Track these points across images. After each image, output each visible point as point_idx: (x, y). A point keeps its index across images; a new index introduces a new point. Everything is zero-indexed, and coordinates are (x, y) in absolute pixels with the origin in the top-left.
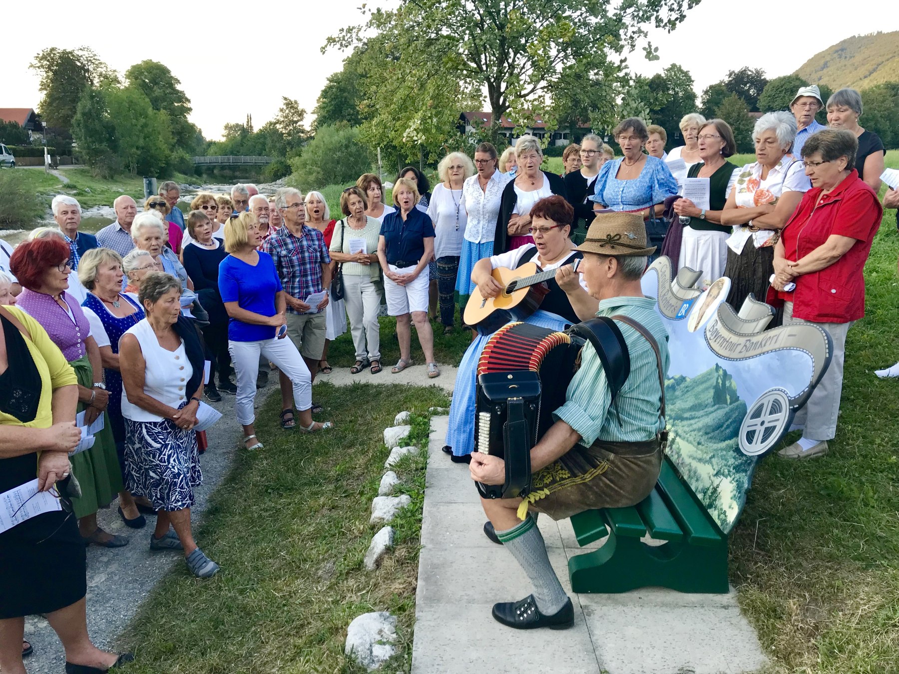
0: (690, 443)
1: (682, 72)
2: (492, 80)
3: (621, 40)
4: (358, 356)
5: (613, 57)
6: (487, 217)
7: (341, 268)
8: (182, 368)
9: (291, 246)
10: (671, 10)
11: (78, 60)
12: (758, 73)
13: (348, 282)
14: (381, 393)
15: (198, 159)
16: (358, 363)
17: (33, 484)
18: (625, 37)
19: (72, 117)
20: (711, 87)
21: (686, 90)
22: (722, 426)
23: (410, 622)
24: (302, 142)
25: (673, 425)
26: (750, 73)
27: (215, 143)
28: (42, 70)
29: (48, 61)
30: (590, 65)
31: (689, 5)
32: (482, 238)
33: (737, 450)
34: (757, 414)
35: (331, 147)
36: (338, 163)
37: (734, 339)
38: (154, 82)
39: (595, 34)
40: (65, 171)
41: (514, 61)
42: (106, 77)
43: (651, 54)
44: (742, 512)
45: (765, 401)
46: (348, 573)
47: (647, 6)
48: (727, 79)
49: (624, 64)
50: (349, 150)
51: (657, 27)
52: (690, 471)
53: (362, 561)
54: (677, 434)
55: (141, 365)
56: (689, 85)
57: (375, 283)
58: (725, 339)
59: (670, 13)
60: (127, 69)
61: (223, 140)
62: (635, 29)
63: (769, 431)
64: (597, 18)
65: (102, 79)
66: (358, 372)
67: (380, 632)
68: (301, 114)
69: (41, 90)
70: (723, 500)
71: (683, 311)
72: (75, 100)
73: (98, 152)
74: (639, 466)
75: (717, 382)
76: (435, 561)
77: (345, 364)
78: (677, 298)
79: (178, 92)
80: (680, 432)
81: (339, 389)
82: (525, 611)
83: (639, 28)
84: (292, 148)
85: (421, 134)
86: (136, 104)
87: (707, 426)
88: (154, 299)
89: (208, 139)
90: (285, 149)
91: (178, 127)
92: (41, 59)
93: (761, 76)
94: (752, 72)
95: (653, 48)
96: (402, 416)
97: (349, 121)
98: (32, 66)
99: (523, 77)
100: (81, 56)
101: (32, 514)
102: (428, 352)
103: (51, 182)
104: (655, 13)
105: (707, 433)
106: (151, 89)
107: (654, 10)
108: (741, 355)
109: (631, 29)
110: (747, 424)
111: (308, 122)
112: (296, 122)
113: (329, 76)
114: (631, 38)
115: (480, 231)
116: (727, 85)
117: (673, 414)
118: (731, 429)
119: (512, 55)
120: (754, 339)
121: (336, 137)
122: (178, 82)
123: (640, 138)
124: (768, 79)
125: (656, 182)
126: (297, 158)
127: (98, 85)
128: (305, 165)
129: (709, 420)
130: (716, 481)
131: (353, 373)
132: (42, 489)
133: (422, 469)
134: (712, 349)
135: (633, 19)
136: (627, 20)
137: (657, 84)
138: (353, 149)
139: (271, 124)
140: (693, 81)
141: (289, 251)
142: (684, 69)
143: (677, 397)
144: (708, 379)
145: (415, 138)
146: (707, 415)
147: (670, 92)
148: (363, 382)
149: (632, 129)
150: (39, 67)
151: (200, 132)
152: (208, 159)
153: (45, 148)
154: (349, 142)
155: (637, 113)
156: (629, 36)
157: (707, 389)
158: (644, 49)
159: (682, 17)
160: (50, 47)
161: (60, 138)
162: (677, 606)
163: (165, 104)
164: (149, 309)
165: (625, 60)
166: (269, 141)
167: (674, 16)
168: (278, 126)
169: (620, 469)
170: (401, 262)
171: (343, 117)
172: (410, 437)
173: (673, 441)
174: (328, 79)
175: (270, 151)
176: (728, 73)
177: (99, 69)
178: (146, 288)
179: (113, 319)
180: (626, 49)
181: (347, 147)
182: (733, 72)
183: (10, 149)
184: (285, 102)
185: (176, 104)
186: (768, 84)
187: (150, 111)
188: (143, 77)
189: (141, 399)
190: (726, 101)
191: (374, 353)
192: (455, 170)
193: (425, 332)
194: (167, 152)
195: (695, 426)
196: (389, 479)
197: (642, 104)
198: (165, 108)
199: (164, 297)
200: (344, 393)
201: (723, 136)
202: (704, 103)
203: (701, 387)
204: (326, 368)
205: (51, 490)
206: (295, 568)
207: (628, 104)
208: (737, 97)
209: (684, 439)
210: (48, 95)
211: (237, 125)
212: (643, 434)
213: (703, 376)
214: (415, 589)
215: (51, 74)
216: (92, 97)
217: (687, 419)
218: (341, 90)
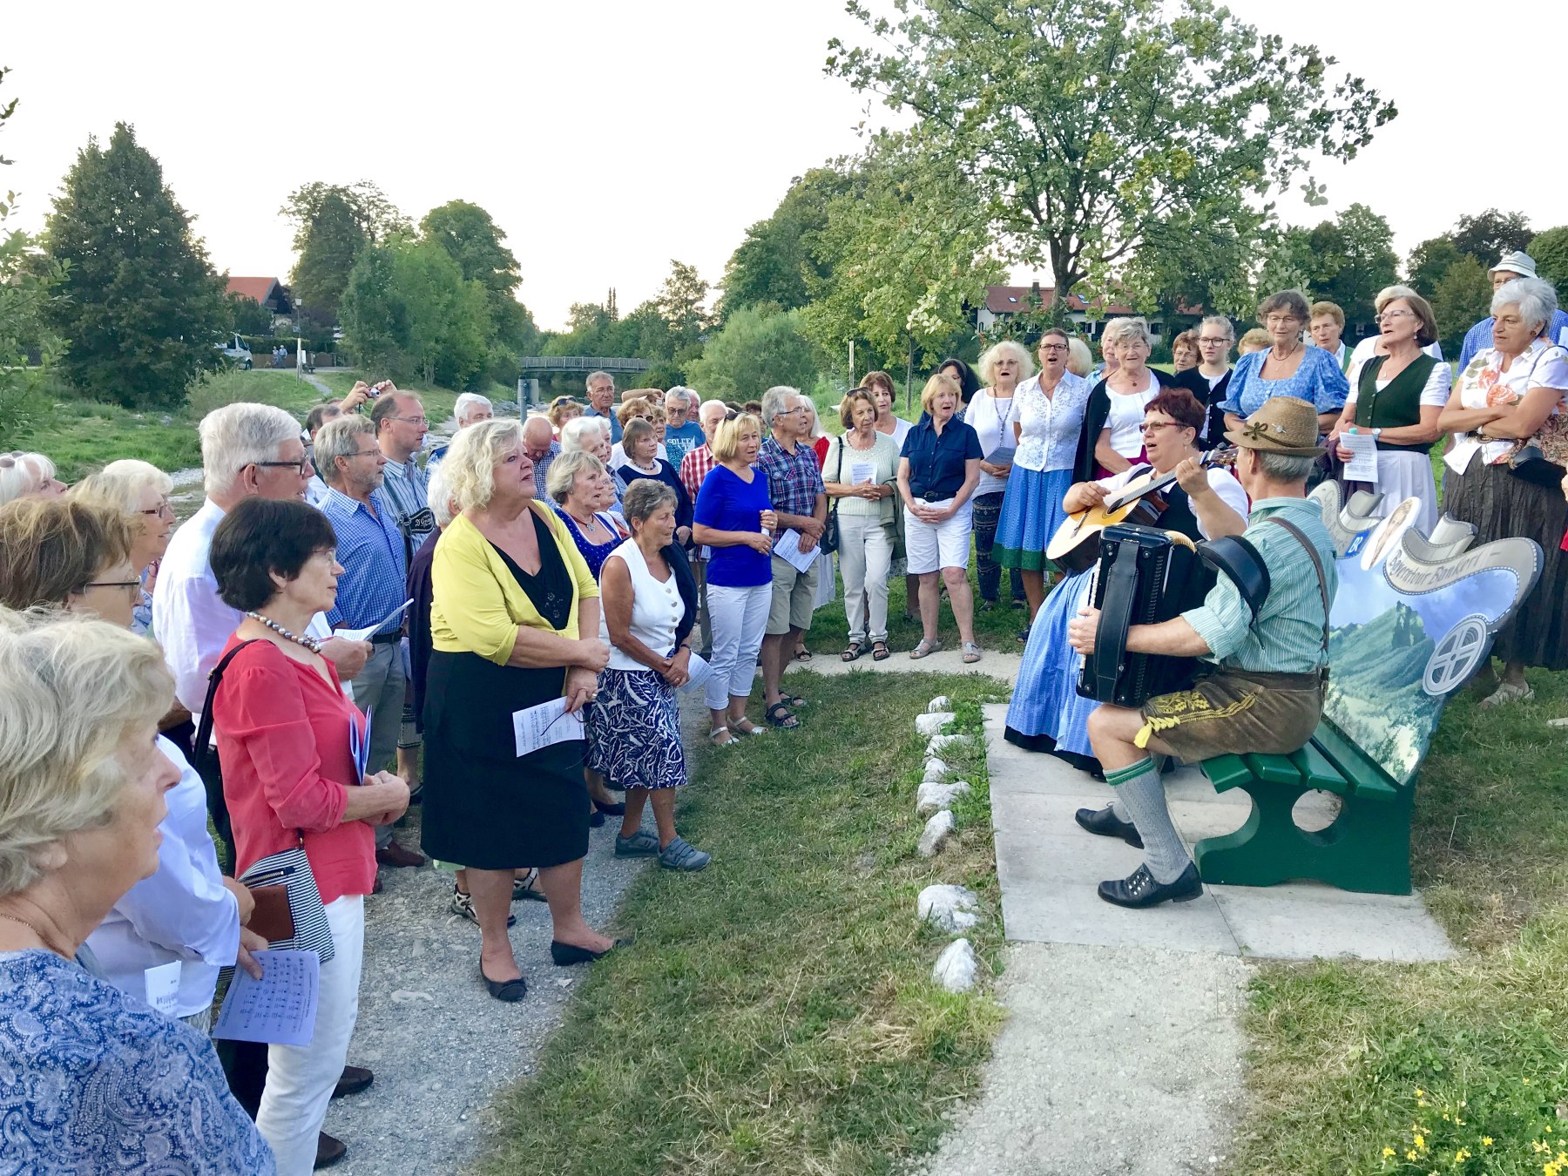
0: (1361, 698)
1: (1372, 218)
2: (1057, 236)
3: (1264, 173)
4: (853, 635)
5: (1251, 200)
6: (1055, 435)
7: (835, 506)
8: (674, 605)
9: (785, 467)
10: (1349, 127)
11: (355, 202)
12: (1516, 221)
13: (844, 526)
14: (895, 683)
15: (528, 361)
16: (853, 647)
17: (559, 703)
18: (1272, 170)
19: (340, 292)
20: (1426, 244)
21: (1378, 250)
22: (1402, 671)
23: (995, 897)
24: (700, 335)
25: (1338, 684)
26: (1499, 220)
27: (555, 336)
28: (298, 217)
29: (309, 203)
30: (1217, 213)
31: (1378, 119)
32: (1047, 464)
33: (1421, 693)
34: (1447, 648)
35: (752, 343)
36: (763, 370)
37: (1422, 569)
38: (466, 235)
39: (1222, 165)
40: (326, 376)
41: (1091, 205)
42: (395, 228)
43: (1313, 196)
44: (1424, 761)
45: (1458, 633)
46: (897, 861)
47: (1308, 122)
48: (1456, 231)
49: (1270, 212)
50: (782, 348)
51: (1324, 153)
52: (1359, 729)
53: (916, 848)
54: (1343, 692)
55: (629, 598)
56: (1384, 241)
57: (887, 526)
58: (1410, 572)
59: (1346, 132)
60: (423, 215)
61: (570, 330)
62: (1289, 157)
63: (1460, 665)
64: (1226, 139)
65: (388, 231)
66: (852, 659)
67: (958, 903)
68: (700, 289)
69: (295, 248)
70: (1399, 751)
71: (1355, 546)
72: (345, 266)
73: (374, 347)
74: (1294, 702)
75: (1399, 623)
76: (1016, 844)
77: (832, 650)
78: (1346, 531)
79: (500, 251)
80: (1347, 689)
81: (828, 679)
82: (1139, 884)
83: (1295, 156)
84: (683, 346)
85: (935, 316)
86: (439, 271)
87: (1384, 675)
88: (644, 517)
89: (543, 329)
90: (671, 346)
91: (500, 307)
92: (298, 201)
93: (1520, 225)
94: (1505, 218)
95: (1317, 186)
96: (939, 700)
97: (780, 301)
98: (283, 211)
99: (1106, 230)
100: (360, 196)
101: (555, 741)
102: (965, 628)
103: (305, 394)
104: (1322, 132)
105: (1382, 683)
106: (459, 246)
107: (1320, 128)
108: (1432, 586)
109: (1281, 158)
110: (1435, 661)
111: (710, 303)
112: (692, 302)
113: (750, 226)
114: (1283, 170)
115: (1045, 454)
116: (1456, 240)
117: (1338, 670)
118: (1414, 672)
119: (1087, 197)
120: (1448, 566)
121: (761, 328)
122: (503, 235)
123: (1298, 319)
124: (1534, 231)
125: (1321, 381)
126: (696, 361)
127: (381, 240)
128: (707, 372)
129: (1385, 668)
130: (1392, 732)
131: (845, 660)
132: (569, 710)
133: (980, 757)
134: (1393, 586)
135: (1286, 141)
136: (1276, 143)
137: (1324, 239)
138: (788, 347)
139: (650, 305)
140: (1392, 234)
141: (784, 473)
142: (1376, 212)
143: (1345, 650)
144: (1386, 622)
145: (926, 324)
146: (1384, 662)
147: (1349, 253)
148: (866, 669)
149: (1288, 305)
150: (293, 213)
151: (531, 317)
152: (544, 361)
153: (299, 340)
154: (784, 335)
155: (1290, 283)
156: (1278, 168)
157: (1384, 633)
158: (1303, 187)
159: (1367, 139)
160: (312, 182)
161: (316, 324)
162: (1340, 902)
163: (480, 270)
164: (638, 529)
165: (1272, 206)
166: (646, 332)
167: (1353, 136)
168: (661, 309)
169: (1270, 704)
170: (932, 493)
171: (770, 295)
172: (957, 723)
173: (1338, 701)
174: (748, 232)
175: (647, 350)
176: (1459, 220)
177: (385, 216)
178: (633, 503)
179: (588, 544)
180: (1274, 189)
181: (778, 343)
182: (1469, 218)
183: (247, 341)
184: (675, 268)
185: (497, 271)
186: (1535, 240)
187: (460, 282)
188: (447, 228)
189: (627, 641)
190: (1454, 269)
191: (878, 631)
192: (1005, 366)
193: (962, 599)
194: (483, 348)
195: (1369, 678)
196: (935, 766)
197: (1299, 272)
198: (478, 278)
199: (657, 513)
200: (837, 684)
201: (1418, 314)
202: (1412, 273)
203: (1376, 633)
204: (803, 653)
205: (576, 713)
206: (822, 858)
207: (1275, 272)
208: (1474, 262)
209: (1352, 696)
210: (304, 258)
211: (592, 307)
212: (1303, 665)
213: (1380, 619)
214: (994, 867)
215: (310, 223)
216: (373, 260)
217: (1356, 672)
218: (768, 250)
